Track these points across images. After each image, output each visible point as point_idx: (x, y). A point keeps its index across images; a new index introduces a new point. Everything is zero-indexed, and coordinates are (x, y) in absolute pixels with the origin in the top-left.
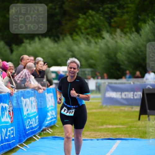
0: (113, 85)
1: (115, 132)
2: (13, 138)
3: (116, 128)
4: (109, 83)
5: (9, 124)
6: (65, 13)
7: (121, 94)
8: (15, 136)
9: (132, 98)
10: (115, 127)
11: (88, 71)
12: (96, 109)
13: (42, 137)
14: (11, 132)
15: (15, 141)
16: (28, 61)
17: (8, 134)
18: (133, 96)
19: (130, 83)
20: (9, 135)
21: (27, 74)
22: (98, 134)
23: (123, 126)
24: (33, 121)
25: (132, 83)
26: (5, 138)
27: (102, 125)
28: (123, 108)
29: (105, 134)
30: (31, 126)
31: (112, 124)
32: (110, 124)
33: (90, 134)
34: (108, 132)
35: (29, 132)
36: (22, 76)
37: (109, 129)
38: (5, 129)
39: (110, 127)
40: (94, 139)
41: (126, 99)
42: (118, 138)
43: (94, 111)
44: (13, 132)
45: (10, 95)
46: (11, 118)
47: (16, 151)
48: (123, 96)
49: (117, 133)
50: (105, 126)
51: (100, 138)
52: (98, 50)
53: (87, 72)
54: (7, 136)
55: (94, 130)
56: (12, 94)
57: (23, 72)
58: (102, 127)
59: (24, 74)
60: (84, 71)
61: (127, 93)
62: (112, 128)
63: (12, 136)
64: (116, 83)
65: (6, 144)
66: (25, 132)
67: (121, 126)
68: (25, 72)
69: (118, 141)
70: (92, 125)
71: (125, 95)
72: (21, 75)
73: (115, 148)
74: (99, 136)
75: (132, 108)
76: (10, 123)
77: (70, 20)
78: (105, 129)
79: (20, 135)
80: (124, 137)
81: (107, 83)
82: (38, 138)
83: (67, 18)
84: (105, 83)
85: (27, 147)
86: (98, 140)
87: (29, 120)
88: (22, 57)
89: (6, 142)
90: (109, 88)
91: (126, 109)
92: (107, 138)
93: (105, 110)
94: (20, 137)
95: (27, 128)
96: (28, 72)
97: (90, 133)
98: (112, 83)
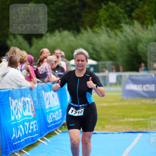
0: (134, 78)
1: (136, 125)
2: (36, 132)
3: (138, 121)
4: (130, 76)
5: (31, 118)
6: (84, 5)
7: (142, 87)
8: (37, 130)
9: (153, 90)
10: (136, 120)
11: (109, 64)
12: (116, 102)
13: (63, 131)
14: (34, 126)
15: (37, 134)
16: (48, 54)
17: (31, 127)
18: (155, 89)
19: (152, 76)
20: (32, 129)
21: (47, 67)
22: (120, 127)
23: (144, 119)
24: (56, 114)
25: (153, 75)
26: (28, 131)
27: (123, 118)
28: (144, 101)
29: (127, 127)
30: (54, 120)
31: (134, 117)
32: (131, 117)
33: (111, 128)
34: (130, 125)
35: (51, 126)
36: (42, 70)
37: (130, 122)
38: (28, 123)
39: (132, 120)
40: (115, 132)
41: (147, 92)
42: (139, 131)
43: (115, 104)
44: (36, 126)
45: (31, 89)
46: (33, 112)
47: (37, 145)
48: (145, 89)
49: (139, 126)
50: (126, 120)
51: (121, 131)
52: (118, 42)
53: (107, 65)
54: (30, 130)
55: (116, 124)
56: (32, 88)
57: (44, 66)
58: (123, 120)
59: (44, 67)
60: (104, 64)
61: (148, 85)
62: (133, 122)
63: (35, 130)
64: (136, 76)
65: (29, 138)
66: (47, 126)
67: (142, 119)
68: (45, 66)
69: (140, 135)
70: (113, 119)
71: (147, 88)
72: (42, 68)
73: (136, 142)
74: (120, 129)
75: (154, 101)
76: (33, 116)
77: (90, 12)
78: (126, 122)
79: (41, 129)
80: (146, 130)
81: (128, 76)
82: (59, 132)
83: (87, 10)
84: (125, 76)
85: (47, 141)
86: (119, 133)
87: (52, 114)
88: (42, 50)
89: (29, 136)
90: (129, 81)
91: (148, 101)
92: (128, 131)
93: (126, 103)
94: (41, 131)
95: (49, 122)
96: (48, 66)
97: (111, 126)
98: (132, 76)
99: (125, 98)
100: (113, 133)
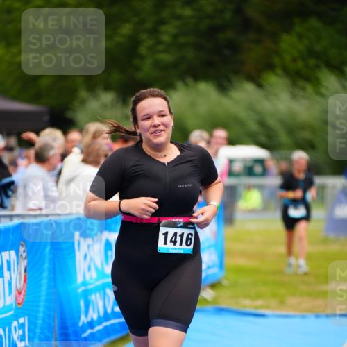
4: (344, 187)
26: (113, 309)
33: (300, 304)
51: (323, 312)
81: (339, 187)
86: (318, 316)
90: (343, 198)
99: (332, 236)
100: (303, 317)
